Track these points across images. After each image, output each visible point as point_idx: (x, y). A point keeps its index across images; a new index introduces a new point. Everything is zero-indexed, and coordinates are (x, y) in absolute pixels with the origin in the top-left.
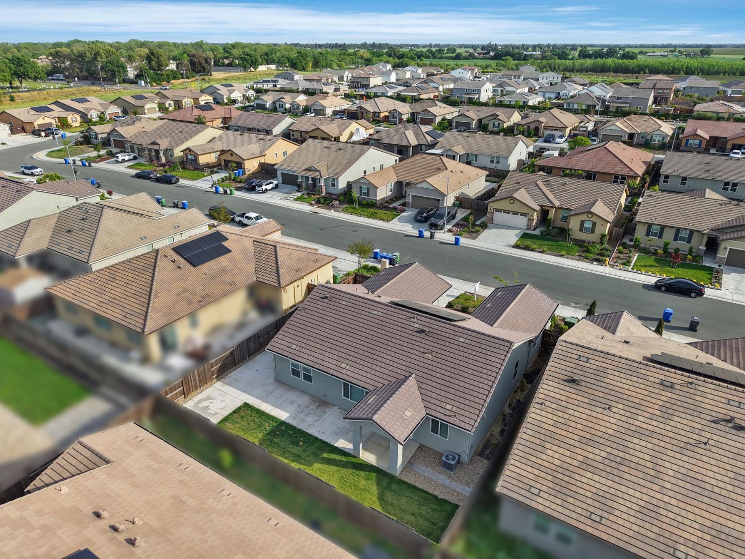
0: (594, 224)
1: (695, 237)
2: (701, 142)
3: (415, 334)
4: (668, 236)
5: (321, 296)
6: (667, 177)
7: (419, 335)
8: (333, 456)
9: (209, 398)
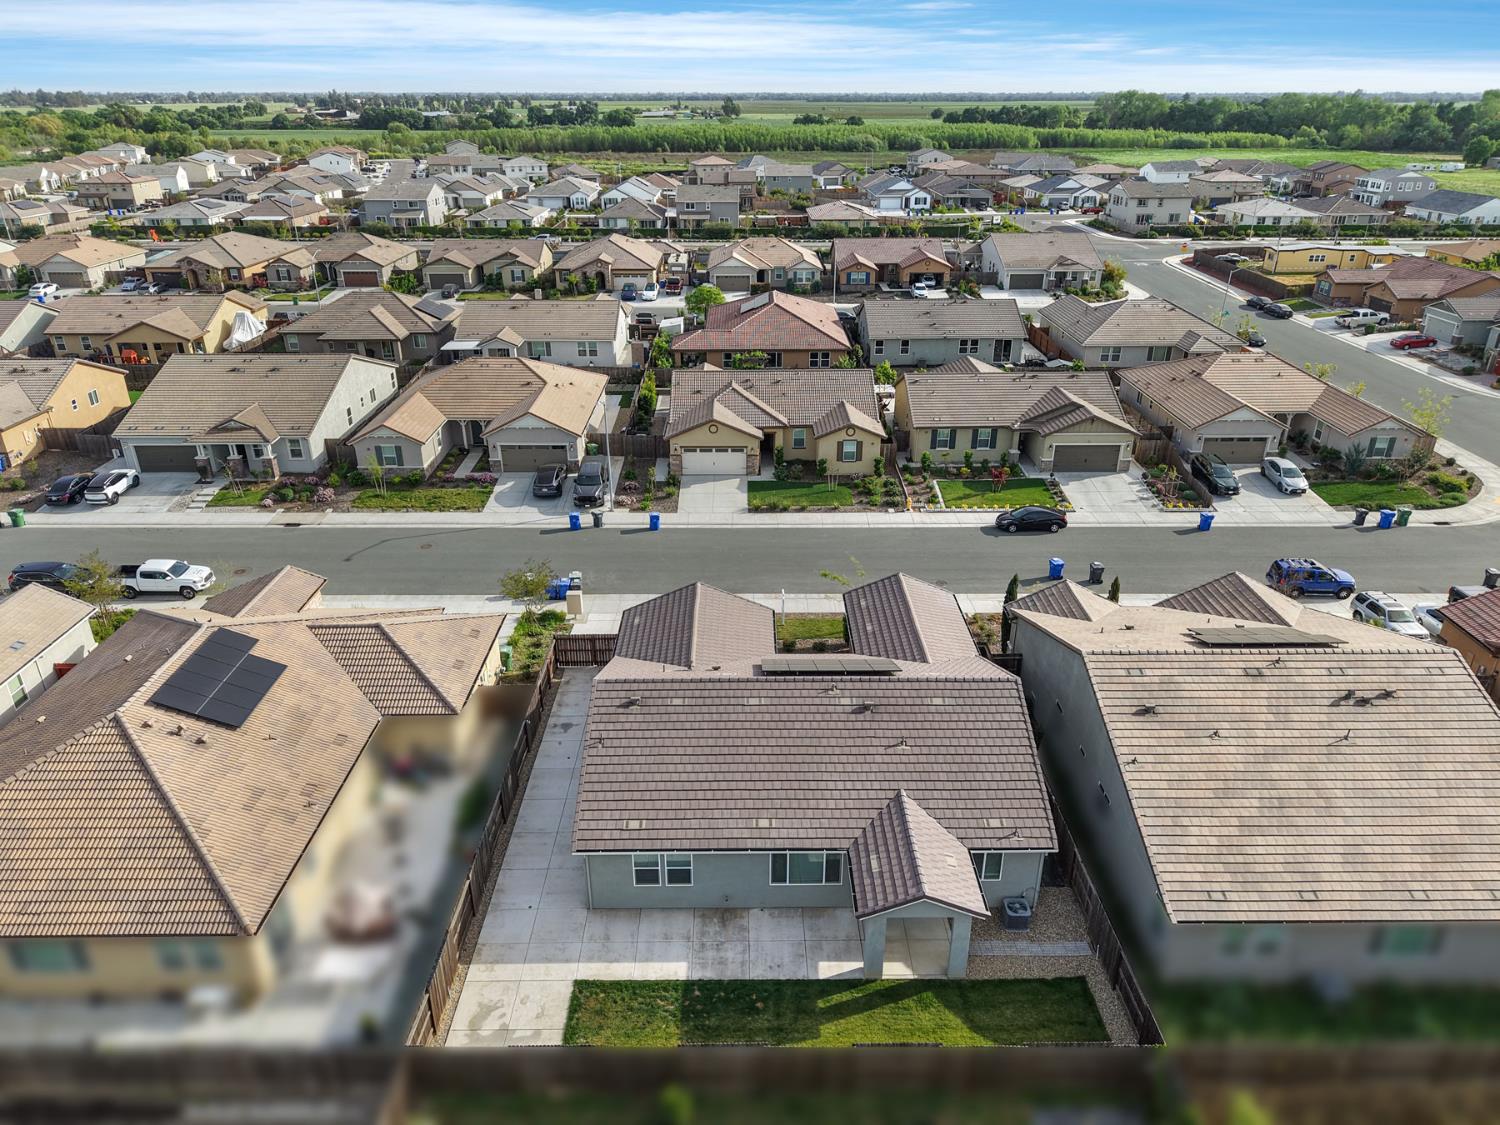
0: (860, 445)
1: (1001, 436)
2: (868, 275)
3: (853, 717)
4: (963, 442)
5: (617, 702)
6: (880, 343)
7: (861, 717)
8: (836, 998)
9: (486, 1010)
